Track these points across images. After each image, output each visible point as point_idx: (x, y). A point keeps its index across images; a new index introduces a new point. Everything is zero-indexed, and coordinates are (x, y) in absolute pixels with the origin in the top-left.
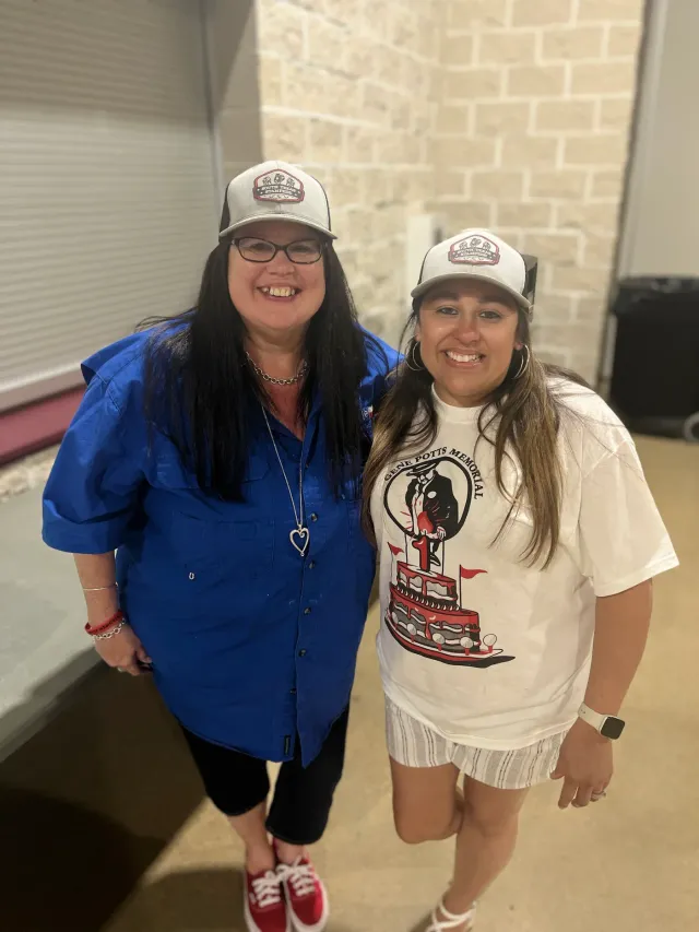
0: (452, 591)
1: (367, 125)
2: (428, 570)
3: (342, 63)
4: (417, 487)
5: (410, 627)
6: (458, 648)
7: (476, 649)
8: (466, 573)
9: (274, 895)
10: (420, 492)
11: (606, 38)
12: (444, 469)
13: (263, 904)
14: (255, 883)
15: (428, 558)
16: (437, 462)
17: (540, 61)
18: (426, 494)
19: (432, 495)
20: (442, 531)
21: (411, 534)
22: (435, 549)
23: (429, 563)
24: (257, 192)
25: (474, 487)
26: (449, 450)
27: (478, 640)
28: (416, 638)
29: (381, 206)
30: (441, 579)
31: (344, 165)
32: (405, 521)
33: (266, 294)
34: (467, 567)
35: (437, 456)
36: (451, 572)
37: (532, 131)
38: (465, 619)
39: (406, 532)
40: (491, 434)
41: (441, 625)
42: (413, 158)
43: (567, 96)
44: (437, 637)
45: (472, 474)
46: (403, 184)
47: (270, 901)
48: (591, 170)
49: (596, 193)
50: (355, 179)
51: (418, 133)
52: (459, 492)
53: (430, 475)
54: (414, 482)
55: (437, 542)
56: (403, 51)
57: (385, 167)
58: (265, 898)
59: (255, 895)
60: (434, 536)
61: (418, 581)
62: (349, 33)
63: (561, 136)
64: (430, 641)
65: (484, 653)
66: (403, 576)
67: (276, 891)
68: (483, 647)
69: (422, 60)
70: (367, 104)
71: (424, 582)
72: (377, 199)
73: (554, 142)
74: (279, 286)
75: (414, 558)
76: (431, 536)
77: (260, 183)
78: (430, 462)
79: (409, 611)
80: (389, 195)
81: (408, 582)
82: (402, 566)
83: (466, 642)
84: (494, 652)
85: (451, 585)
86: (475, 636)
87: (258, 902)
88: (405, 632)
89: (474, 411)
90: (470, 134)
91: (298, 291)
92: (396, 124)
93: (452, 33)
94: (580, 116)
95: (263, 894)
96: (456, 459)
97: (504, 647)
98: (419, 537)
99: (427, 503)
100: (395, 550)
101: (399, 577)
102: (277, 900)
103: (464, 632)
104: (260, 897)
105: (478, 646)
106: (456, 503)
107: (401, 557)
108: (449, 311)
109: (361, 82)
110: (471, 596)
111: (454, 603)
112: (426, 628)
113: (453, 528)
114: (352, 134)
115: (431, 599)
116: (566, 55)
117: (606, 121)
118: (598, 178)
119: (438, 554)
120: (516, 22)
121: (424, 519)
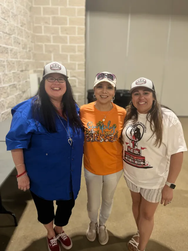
0: (139, 152)
1: (15, 48)
2: (134, 148)
3: (7, 30)
4: (133, 130)
5: (130, 160)
6: (141, 164)
7: (144, 165)
8: (142, 148)
9: (56, 243)
10: (133, 131)
11: (77, 30)
12: (139, 127)
13: (53, 246)
14: (51, 241)
15: (134, 145)
16: (138, 125)
17: (61, 35)
18: (134, 132)
19: (136, 132)
20: (137, 140)
21: (131, 140)
22: (136, 143)
23: (135, 146)
24: (51, 68)
25: (144, 131)
26: (140, 123)
27: (145, 163)
28: (132, 162)
29: (22, 71)
30: (137, 149)
31: (10, 59)
32: (130, 137)
33: (53, 89)
34: (143, 147)
35: (138, 124)
36: (139, 148)
37: (61, 53)
38: (142, 158)
39: (130, 139)
40: (149, 119)
41: (137, 159)
42: (29, 58)
43: (68, 44)
44: (136, 162)
45: (144, 128)
46: (27, 65)
47: (55, 245)
48: (77, 63)
49: (79, 69)
50: (13, 63)
51: (30, 51)
52: (141, 132)
53: (136, 128)
54: (132, 129)
55: (136, 142)
56: (23, 28)
57: (22, 60)
58: (53, 244)
59: (51, 244)
60: (136, 140)
61: (132, 150)
62: (8, 22)
63: (69, 54)
64: (134, 163)
65: (146, 165)
66: (129, 149)
67: (56, 242)
68: (146, 164)
69: (29, 32)
70: (15, 42)
71: (133, 150)
72: (20, 69)
73: (67, 56)
74: (56, 87)
75: (131, 145)
76: (135, 140)
77: (52, 66)
78: (136, 125)
79: (130, 156)
80: (24, 69)
81: (130, 150)
82: (129, 147)
83: (142, 163)
84: (148, 166)
85: (139, 151)
86: (144, 162)
87: (52, 245)
88: (129, 161)
89: (146, 115)
90: (44, 52)
91: (60, 89)
92: (23, 48)
93: (35, 25)
94: (73, 49)
95: (53, 243)
96: (141, 124)
97: (150, 164)
98: (133, 141)
99: (135, 133)
100: (127, 143)
101: (128, 149)
102: (56, 244)
103: (142, 161)
104: (52, 244)
105: (145, 164)
106: (140, 134)
107: (128, 145)
108: (137, 94)
109: (12, 36)
110: (143, 153)
111: (140, 155)
112: (134, 160)
113: (140, 139)
114: (11, 50)
115: (135, 154)
116: (67, 34)
117: (79, 51)
118: (79, 65)
119: (136, 144)
120: (53, 24)
121: (134, 137)
